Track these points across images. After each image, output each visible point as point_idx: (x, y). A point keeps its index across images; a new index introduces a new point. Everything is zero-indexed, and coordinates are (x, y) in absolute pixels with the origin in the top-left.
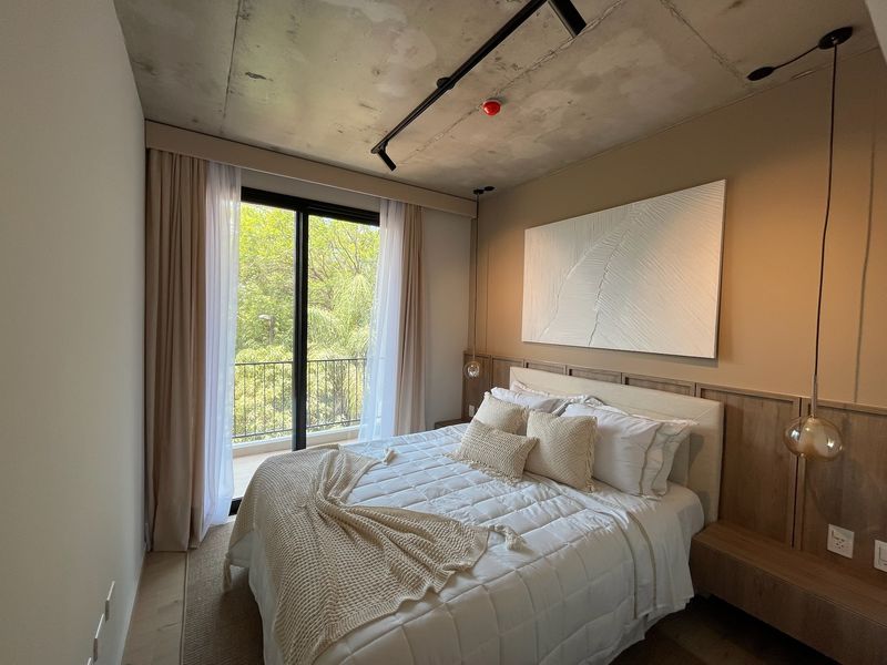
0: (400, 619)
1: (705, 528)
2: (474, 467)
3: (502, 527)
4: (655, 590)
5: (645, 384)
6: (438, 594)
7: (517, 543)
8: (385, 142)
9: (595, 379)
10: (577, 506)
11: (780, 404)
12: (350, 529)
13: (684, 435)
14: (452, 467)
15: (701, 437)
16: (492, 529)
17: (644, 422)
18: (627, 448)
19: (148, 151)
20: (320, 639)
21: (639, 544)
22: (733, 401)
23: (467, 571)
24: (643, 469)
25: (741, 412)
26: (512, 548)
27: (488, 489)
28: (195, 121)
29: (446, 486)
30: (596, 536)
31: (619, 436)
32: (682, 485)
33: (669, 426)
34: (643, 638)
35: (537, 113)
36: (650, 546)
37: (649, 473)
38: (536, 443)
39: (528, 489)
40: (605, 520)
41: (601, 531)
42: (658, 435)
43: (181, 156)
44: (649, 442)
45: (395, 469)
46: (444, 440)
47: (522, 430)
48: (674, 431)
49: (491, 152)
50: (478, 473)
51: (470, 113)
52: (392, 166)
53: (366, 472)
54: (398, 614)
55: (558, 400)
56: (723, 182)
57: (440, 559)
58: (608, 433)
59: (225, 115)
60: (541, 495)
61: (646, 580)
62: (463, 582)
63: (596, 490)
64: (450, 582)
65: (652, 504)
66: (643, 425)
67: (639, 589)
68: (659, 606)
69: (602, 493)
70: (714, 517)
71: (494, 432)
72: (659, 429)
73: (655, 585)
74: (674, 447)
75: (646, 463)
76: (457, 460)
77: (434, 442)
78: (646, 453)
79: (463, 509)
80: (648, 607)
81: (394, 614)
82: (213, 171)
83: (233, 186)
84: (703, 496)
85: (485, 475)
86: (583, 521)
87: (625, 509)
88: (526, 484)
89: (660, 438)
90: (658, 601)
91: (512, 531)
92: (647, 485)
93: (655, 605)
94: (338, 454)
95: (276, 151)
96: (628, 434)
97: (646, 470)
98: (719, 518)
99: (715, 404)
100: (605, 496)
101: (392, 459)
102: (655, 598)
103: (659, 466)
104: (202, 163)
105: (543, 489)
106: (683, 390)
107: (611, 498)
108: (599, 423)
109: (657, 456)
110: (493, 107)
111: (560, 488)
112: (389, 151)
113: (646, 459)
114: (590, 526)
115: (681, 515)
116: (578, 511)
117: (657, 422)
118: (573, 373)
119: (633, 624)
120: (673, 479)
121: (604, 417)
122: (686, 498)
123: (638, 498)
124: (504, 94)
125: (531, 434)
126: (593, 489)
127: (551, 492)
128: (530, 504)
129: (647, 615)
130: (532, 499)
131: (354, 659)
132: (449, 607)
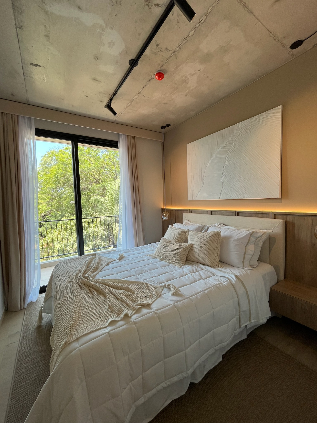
0: (109, 329)
1: (277, 283)
2: (162, 260)
3: (169, 285)
4: (250, 313)
5: (247, 215)
6: (130, 317)
7: (176, 292)
8: (111, 100)
9: (223, 215)
10: (211, 275)
11: (313, 218)
12: (93, 290)
13: (265, 237)
14: (150, 261)
15: (274, 238)
16: (165, 286)
17: (245, 232)
18: (236, 245)
20: (65, 341)
21: (241, 291)
22: (290, 219)
23: (148, 306)
24: (244, 254)
25: (293, 224)
26: (173, 294)
27: (167, 269)
28: (13, 95)
29: (146, 269)
30: (218, 287)
31: (232, 239)
32: (266, 262)
33: (257, 233)
34: (246, 337)
35: (184, 78)
36: (247, 291)
37: (248, 257)
38: (191, 246)
39: (187, 268)
40: (223, 279)
41: (221, 285)
42: (251, 237)
43: (7, 114)
44: (247, 241)
45: (122, 263)
46: (149, 249)
47: (186, 241)
48: (259, 235)
49: (164, 103)
50: (163, 262)
51: (150, 80)
52: (115, 113)
53: (107, 265)
54: (107, 328)
55: (204, 226)
56: (280, 108)
57: (135, 301)
58: (227, 238)
59: (26, 91)
60: (193, 270)
61: (245, 307)
62: (145, 311)
63: (221, 267)
64: (138, 311)
65: (249, 271)
66: (244, 233)
67: (242, 313)
68: (253, 321)
69: (224, 268)
70: (282, 277)
71: (172, 243)
72: (252, 234)
73: (250, 311)
74: (261, 244)
75: (245, 252)
76: (153, 257)
77: (145, 250)
78: (246, 247)
79: (152, 279)
80: (247, 322)
81: (106, 327)
82: (21, 120)
84: (276, 268)
85: (167, 263)
86: (212, 281)
87: (234, 274)
88: (187, 266)
89: (253, 239)
90: (252, 318)
91: (174, 287)
92: (246, 263)
93: (250, 320)
94: (95, 257)
95: (57, 110)
96: (236, 238)
97: (246, 255)
98: (285, 278)
99: (281, 221)
100: (225, 269)
101: (121, 258)
102: (250, 317)
103: (252, 253)
104: (16, 117)
105: (195, 268)
106: (265, 216)
107: (228, 270)
108: (223, 234)
109: (251, 247)
110: (160, 75)
111: (203, 267)
112: (112, 106)
113: (246, 250)
114: (215, 283)
115: (264, 277)
116: (210, 277)
117: (251, 231)
118: (213, 213)
119: (239, 330)
120: (260, 260)
121: (224, 232)
122: (267, 268)
123: (242, 270)
124: (164, 67)
125: (189, 242)
126: (219, 266)
127: (199, 269)
128: (187, 274)
129: (246, 326)
130: (188, 272)
131: (80, 350)
132: (135, 323)
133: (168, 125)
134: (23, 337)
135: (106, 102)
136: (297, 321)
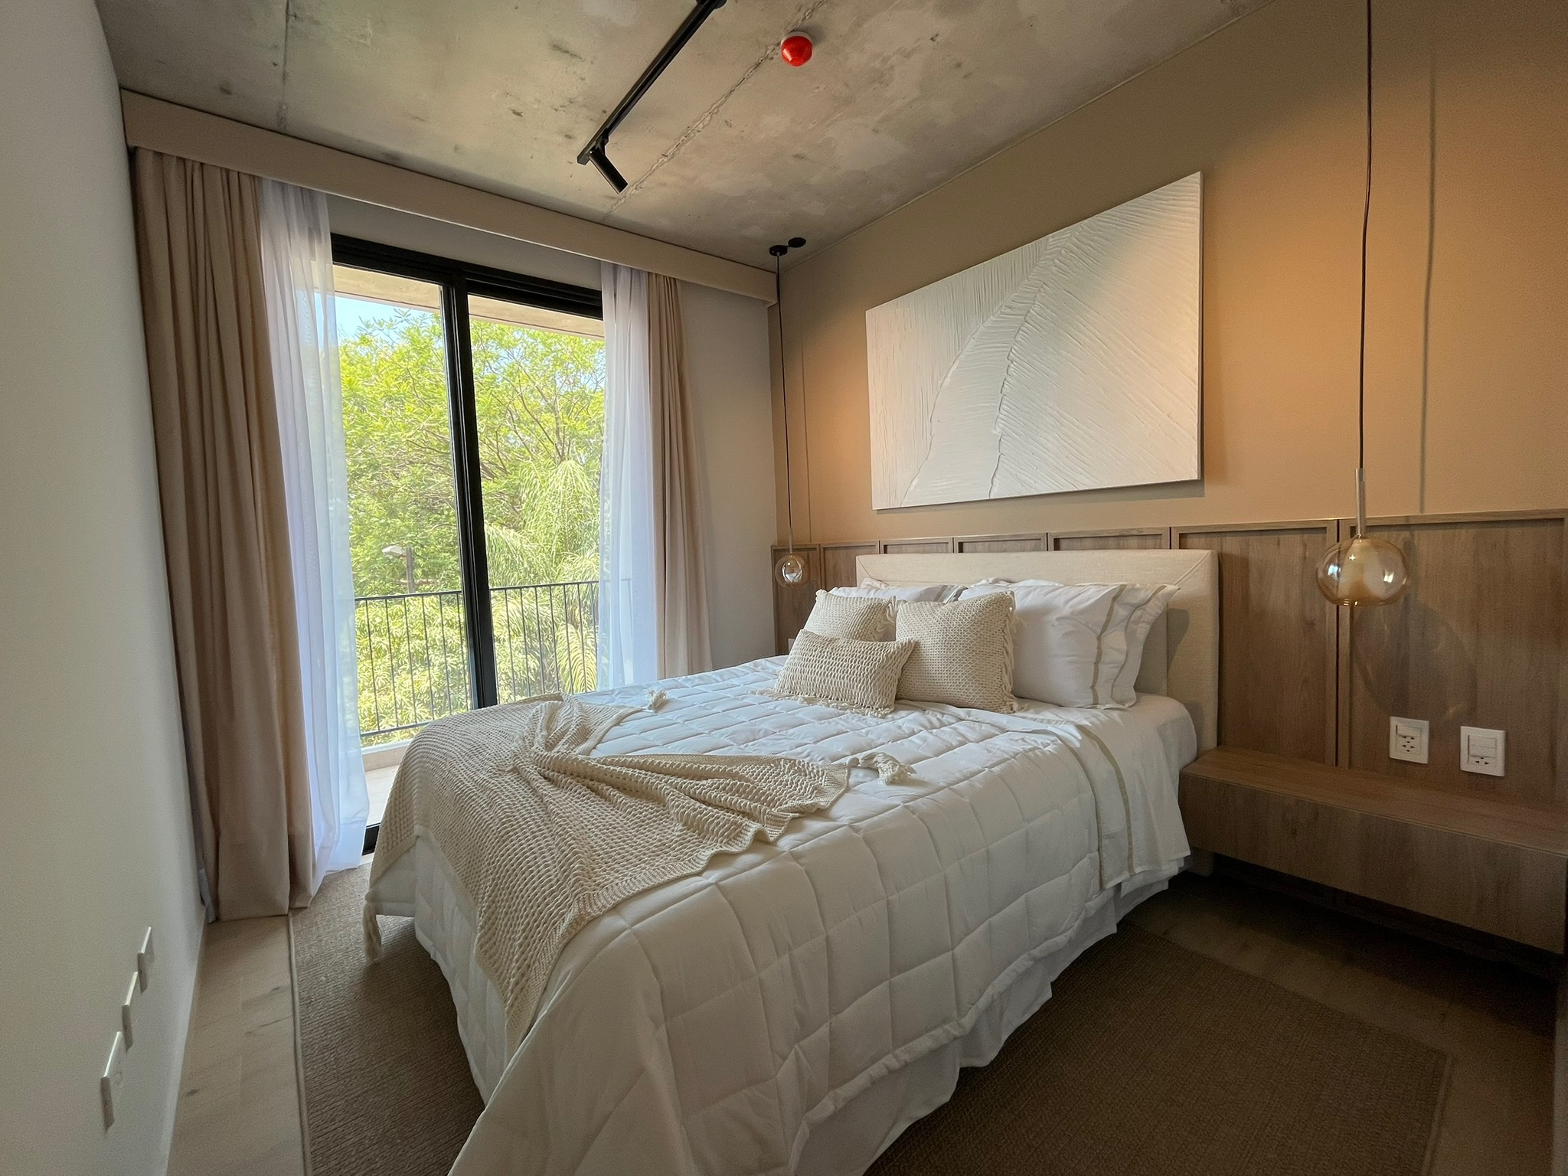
0: (713, 876)
1: (1196, 759)
2: (810, 701)
3: (871, 757)
4: (1130, 843)
5: (1088, 542)
6: (774, 843)
7: (901, 773)
8: (604, 135)
9: (1005, 551)
10: (993, 731)
11: (1306, 536)
12: (603, 787)
13: (1155, 609)
14: (771, 706)
15: (1185, 612)
16: (854, 764)
17: (1093, 589)
18: (1066, 634)
19: (132, 154)
20: (569, 917)
21: (1101, 769)
22: (1232, 546)
23: (820, 813)
24: (1097, 663)
25: (1245, 562)
26: (892, 782)
27: (839, 723)
28: (226, 91)
29: (764, 726)
30: (1030, 758)
31: (1052, 618)
32: (1161, 695)
33: (1134, 590)
34: (1114, 930)
35: (877, 64)
36: (1118, 772)
37: (1107, 671)
38: (913, 650)
39: (907, 719)
40: (1040, 739)
41: (1037, 751)
42: (1116, 607)
43: (202, 164)
44: (1104, 618)
45: (666, 716)
46: (751, 677)
47: (889, 635)
48: (1143, 595)
49: (798, 157)
50: (820, 707)
51: (758, 65)
52: (619, 183)
53: (619, 722)
54: (705, 874)
55: (944, 587)
56: (1198, 174)
57: (771, 803)
58: (1036, 616)
59: (284, 76)
60: (930, 722)
61: (1114, 823)
62: (815, 825)
63: (1021, 709)
64: (793, 826)
65: (1115, 715)
66: (1092, 593)
67: (1105, 842)
68: (1138, 870)
69: (1032, 711)
70: (1210, 740)
71: (841, 642)
72: (1117, 596)
73: (1130, 835)
74: (1142, 631)
75: (1099, 655)
76: (778, 697)
77: (735, 681)
78: (1099, 638)
79: (799, 749)
80: (1120, 873)
81: (699, 874)
82: (271, 199)
83: (313, 232)
84: (1194, 709)
85: (830, 709)
86: (1002, 744)
87: (1072, 722)
88: (903, 713)
89: (1121, 612)
90: (1135, 861)
91: (889, 758)
92: (1103, 691)
93: (1130, 868)
94: (561, 706)
95: (392, 163)
96: (1067, 610)
97: (1100, 666)
98: (1219, 744)
99: (1205, 553)
100: (1037, 713)
101: (659, 705)
102: (1130, 856)
103: (1122, 658)
104: (246, 182)
105: (932, 716)
106: (1150, 542)
107: (1048, 714)
108: (1020, 603)
109: (1116, 641)
110: (800, 47)
111: (961, 712)
112: (610, 153)
113: (1099, 648)
114: (1019, 747)
115: (1161, 731)
116: (993, 735)
117: (1114, 585)
118: (966, 546)
119: (1095, 903)
120: (1142, 687)
121: (1027, 594)
122: (1166, 709)
123: (1094, 711)
124: (817, 18)
125: (903, 636)
126: (1016, 706)
127: (945, 719)
128: (913, 733)
129: (1119, 886)
130: (917, 728)
131: (636, 934)
132: (796, 856)
133: (798, 242)
134: (307, 1003)
135: (584, 137)
136: (1271, 866)
